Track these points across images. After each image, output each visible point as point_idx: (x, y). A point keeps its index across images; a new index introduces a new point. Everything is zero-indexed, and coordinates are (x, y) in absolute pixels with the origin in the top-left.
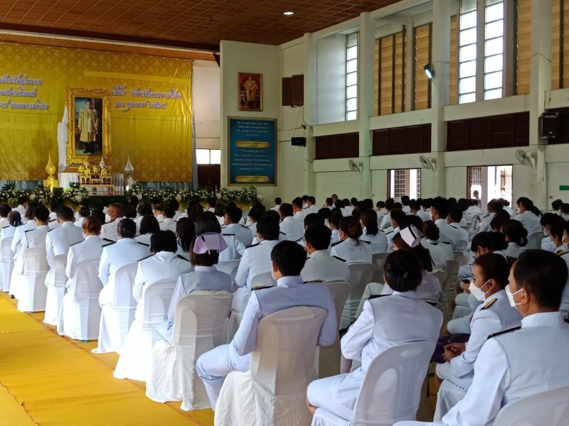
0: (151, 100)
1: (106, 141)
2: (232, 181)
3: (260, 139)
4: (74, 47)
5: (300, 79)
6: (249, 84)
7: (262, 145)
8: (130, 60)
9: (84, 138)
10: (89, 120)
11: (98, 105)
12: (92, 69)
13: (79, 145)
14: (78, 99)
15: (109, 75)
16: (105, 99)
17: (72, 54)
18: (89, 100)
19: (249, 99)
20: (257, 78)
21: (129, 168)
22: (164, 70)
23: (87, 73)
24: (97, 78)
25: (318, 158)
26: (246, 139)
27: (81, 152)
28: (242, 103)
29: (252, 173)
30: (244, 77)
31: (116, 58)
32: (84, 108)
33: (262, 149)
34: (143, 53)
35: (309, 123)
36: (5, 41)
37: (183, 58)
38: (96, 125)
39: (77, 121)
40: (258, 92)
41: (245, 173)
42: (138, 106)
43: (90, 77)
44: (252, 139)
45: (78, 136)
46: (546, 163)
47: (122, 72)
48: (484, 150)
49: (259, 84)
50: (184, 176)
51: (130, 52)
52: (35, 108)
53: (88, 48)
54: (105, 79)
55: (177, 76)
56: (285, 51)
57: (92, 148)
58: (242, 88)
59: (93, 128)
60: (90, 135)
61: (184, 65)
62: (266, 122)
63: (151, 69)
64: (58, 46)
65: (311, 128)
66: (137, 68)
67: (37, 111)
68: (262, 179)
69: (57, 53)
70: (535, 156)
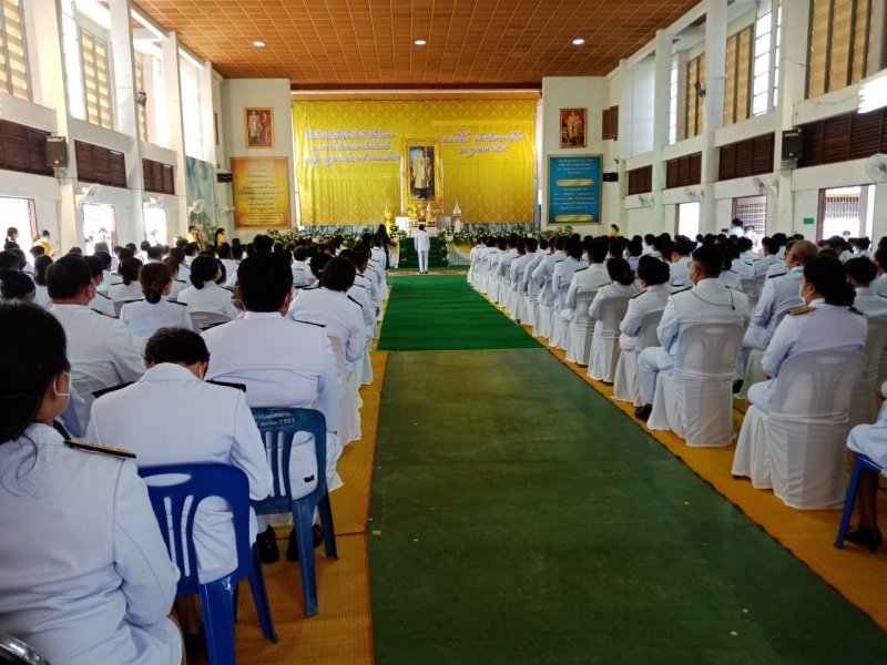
0: (493, 144)
1: (438, 188)
2: (552, 220)
3: (583, 177)
4: (420, 99)
5: (615, 110)
6: (573, 120)
7: (585, 182)
8: (474, 106)
9: (418, 185)
10: (423, 168)
11: (430, 153)
12: (438, 119)
13: (414, 191)
14: (412, 148)
15: (454, 123)
16: (436, 146)
17: (420, 107)
18: (422, 148)
19: (571, 135)
20: (581, 113)
21: (457, 211)
22: (507, 114)
23: (434, 123)
24: (444, 127)
25: (630, 194)
26: (567, 177)
27: (416, 197)
28: (564, 140)
29: (574, 212)
30: (566, 114)
31: (460, 106)
32: (418, 156)
33: (585, 186)
34: (486, 99)
35: (622, 157)
36: (362, 100)
37: (526, 99)
38: (429, 171)
39: (412, 170)
40: (582, 127)
41: (566, 213)
42: (481, 151)
43: (437, 127)
44: (574, 177)
45: (413, 183)
46: (793, 192)
47: (466, 119)
48: (745, 179)
49: (583, 120)
50: (525, 217)
51: (473, 99)
52: (389, 159)
53: (434, 99)
54: (450, 127)
55: (520, 118)
56: (612, 81)
57: (426, 193)
58: (564, 125)
59: (426, 175)
60: (424, 182)
61: (527, 106)
62: (590, 158)
63: (494, 113)
64: (407, 100)
65: (624, 162)
66: (480, 114)
67: (390, 162)
68: (585, 218)
69: (407, 107)
70: (777, 184)
